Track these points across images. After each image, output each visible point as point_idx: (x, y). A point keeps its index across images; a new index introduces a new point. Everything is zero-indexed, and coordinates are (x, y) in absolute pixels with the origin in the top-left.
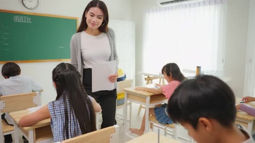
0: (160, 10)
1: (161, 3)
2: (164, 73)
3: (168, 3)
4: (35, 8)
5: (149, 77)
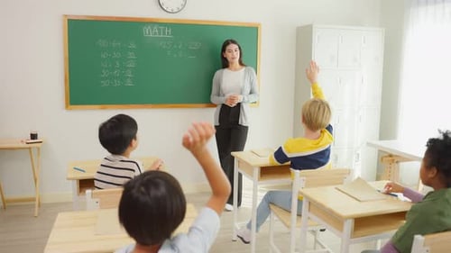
4: (179, 11)
5: (391, 156)
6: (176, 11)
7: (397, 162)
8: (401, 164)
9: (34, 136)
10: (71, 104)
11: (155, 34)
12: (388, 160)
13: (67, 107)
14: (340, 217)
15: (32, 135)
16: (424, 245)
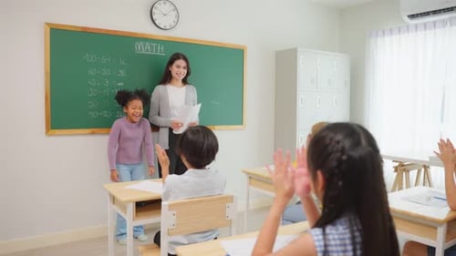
0: (384, 32)
1: (409, 16)
3: (427, 14)
4: (172, 28)
5: (402, 165)
10: (52, 129)
11: (147, 50)
12: (402, 170)
13: (48, 131)
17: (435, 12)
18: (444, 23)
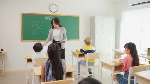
0: (127, 10)
1: (131, 5)
2: (126, 47)
3: (136, 5)
4: (56, 12)
5: (118, 53)
6: (55, 12)
7: (120, 55)
8: (121, 55)
9: (2, 50)
10: (23, 40)
11: (49, 19)
12: (118, 54)
13: (22, 41)
14: (111, 66)
15: (1, 50)
16: (132, 69)
17: (139, 4)
18: (142, 7)
